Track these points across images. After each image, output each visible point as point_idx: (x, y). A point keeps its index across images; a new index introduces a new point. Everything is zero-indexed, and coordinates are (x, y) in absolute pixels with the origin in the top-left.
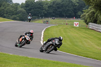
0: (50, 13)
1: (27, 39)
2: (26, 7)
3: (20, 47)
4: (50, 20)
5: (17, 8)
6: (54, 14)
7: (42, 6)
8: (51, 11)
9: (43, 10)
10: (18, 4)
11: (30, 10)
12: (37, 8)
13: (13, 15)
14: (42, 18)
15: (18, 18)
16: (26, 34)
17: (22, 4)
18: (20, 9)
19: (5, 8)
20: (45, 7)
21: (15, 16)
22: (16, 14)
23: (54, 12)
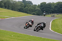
0: (55, 10)
1: (30, 24)
2: (41, 7)
3: (26, 28)
4: (56, 15)
5: (35, 7)
6: (58, 11)
7: (51, 6)
8: (56, 9)
9: (51, 9)
10: (36, 5)
11: (43, 9)
12: (48, 7)
13: (33, 11)
14: (50, 14)
15: (36, 14)
16: (29, 21)
17: (39, 5)
18: (37, 8)
19: (28, 8)
20: (53, 7)
21: (34, 12)
22: (35, 11)
23: (58, 10)
